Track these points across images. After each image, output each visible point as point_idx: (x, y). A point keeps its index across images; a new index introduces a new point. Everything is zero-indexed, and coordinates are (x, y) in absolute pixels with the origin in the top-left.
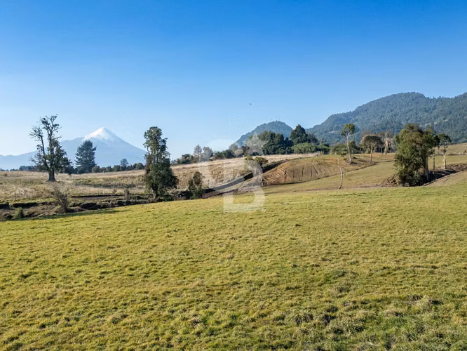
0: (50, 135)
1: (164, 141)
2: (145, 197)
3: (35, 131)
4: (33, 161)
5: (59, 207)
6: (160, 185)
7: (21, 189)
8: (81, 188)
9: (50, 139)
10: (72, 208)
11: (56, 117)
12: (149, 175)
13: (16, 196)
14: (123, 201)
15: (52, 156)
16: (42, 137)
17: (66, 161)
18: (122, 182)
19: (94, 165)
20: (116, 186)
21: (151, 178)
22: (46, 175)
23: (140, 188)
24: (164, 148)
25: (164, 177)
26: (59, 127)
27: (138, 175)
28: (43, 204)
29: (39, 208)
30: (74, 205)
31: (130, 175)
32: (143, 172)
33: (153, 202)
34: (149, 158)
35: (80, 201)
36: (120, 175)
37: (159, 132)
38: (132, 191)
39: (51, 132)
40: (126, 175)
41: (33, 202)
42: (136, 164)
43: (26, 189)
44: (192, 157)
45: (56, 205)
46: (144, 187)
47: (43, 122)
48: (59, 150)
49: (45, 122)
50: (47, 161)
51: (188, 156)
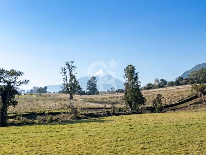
0: (70, 72)
1: (137, 74)
2: (124, 110)
3: (62, 70)
4: (61, 87)
5: (72, 115)
6: (134, 103)
7: (53, 104)
8: (87, 103)
9: (70, 75)
10: (80, 116)
11: (74, 61)
12: (127, 96)
13: (50, 108)
14: (110, 112)
15: (71, 85)
16: (66, 73)
17: (79, 88)
18: (110, 100)
19: (96, 90)
20: (107, 103)
21: (128, 98)
22: (68, 95)
23: (121, 104)
24: (136, 78)
25: (136, 97)
26: (75, 67)
27: (120, 96)
28: (64, 113)
29: (62, 115)
30: (82, 114)
31: (115, 96)
32: (123, 94)
33: (129, 114)
34: (127, 85)
35: (84, 112)
36: (110, 96)
37: (133, 68)
38: (116, 106)
39: (71, 71)
40: (113, 96)
41: (58, 111)
42: (119, 90)
43: (56, 104)
44: (153, 85)
45: (71, 114)
46: (124, 103)
47: (67, 65)
48: (75, 81)
49: (68, 65)
50: (69, 87)
51: (150, 84)
